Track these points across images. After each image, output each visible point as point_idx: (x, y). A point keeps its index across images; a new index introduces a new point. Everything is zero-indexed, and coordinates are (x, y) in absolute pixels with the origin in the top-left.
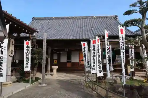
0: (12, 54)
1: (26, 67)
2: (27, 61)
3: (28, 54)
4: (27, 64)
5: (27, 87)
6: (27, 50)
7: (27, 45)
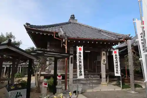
0: (104, 62)
1: (116, 73)
2: (117, 68)
3: (117, 61)
4: (117, 70)
5: (116, 90)
6: (116, 58)
7: (115, 54)
